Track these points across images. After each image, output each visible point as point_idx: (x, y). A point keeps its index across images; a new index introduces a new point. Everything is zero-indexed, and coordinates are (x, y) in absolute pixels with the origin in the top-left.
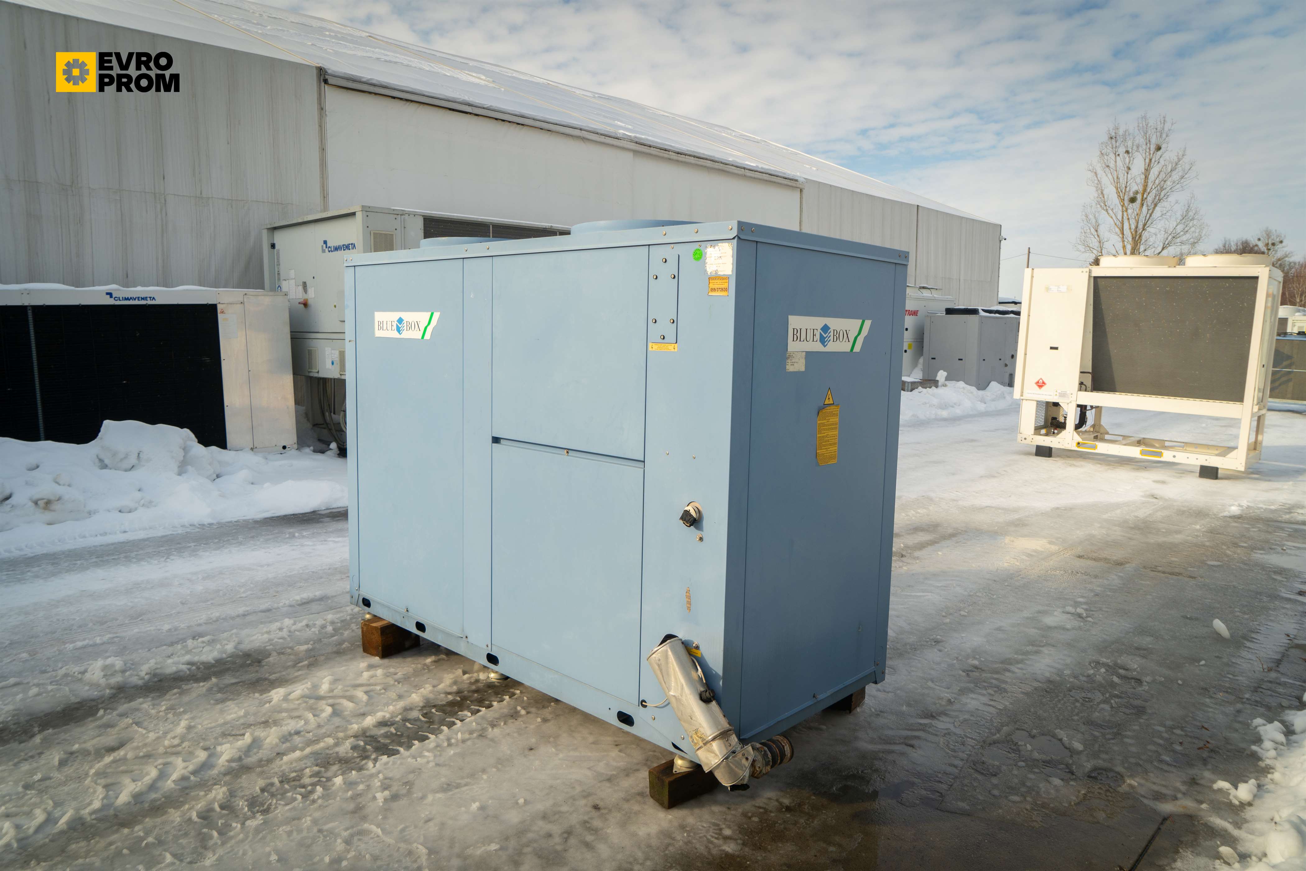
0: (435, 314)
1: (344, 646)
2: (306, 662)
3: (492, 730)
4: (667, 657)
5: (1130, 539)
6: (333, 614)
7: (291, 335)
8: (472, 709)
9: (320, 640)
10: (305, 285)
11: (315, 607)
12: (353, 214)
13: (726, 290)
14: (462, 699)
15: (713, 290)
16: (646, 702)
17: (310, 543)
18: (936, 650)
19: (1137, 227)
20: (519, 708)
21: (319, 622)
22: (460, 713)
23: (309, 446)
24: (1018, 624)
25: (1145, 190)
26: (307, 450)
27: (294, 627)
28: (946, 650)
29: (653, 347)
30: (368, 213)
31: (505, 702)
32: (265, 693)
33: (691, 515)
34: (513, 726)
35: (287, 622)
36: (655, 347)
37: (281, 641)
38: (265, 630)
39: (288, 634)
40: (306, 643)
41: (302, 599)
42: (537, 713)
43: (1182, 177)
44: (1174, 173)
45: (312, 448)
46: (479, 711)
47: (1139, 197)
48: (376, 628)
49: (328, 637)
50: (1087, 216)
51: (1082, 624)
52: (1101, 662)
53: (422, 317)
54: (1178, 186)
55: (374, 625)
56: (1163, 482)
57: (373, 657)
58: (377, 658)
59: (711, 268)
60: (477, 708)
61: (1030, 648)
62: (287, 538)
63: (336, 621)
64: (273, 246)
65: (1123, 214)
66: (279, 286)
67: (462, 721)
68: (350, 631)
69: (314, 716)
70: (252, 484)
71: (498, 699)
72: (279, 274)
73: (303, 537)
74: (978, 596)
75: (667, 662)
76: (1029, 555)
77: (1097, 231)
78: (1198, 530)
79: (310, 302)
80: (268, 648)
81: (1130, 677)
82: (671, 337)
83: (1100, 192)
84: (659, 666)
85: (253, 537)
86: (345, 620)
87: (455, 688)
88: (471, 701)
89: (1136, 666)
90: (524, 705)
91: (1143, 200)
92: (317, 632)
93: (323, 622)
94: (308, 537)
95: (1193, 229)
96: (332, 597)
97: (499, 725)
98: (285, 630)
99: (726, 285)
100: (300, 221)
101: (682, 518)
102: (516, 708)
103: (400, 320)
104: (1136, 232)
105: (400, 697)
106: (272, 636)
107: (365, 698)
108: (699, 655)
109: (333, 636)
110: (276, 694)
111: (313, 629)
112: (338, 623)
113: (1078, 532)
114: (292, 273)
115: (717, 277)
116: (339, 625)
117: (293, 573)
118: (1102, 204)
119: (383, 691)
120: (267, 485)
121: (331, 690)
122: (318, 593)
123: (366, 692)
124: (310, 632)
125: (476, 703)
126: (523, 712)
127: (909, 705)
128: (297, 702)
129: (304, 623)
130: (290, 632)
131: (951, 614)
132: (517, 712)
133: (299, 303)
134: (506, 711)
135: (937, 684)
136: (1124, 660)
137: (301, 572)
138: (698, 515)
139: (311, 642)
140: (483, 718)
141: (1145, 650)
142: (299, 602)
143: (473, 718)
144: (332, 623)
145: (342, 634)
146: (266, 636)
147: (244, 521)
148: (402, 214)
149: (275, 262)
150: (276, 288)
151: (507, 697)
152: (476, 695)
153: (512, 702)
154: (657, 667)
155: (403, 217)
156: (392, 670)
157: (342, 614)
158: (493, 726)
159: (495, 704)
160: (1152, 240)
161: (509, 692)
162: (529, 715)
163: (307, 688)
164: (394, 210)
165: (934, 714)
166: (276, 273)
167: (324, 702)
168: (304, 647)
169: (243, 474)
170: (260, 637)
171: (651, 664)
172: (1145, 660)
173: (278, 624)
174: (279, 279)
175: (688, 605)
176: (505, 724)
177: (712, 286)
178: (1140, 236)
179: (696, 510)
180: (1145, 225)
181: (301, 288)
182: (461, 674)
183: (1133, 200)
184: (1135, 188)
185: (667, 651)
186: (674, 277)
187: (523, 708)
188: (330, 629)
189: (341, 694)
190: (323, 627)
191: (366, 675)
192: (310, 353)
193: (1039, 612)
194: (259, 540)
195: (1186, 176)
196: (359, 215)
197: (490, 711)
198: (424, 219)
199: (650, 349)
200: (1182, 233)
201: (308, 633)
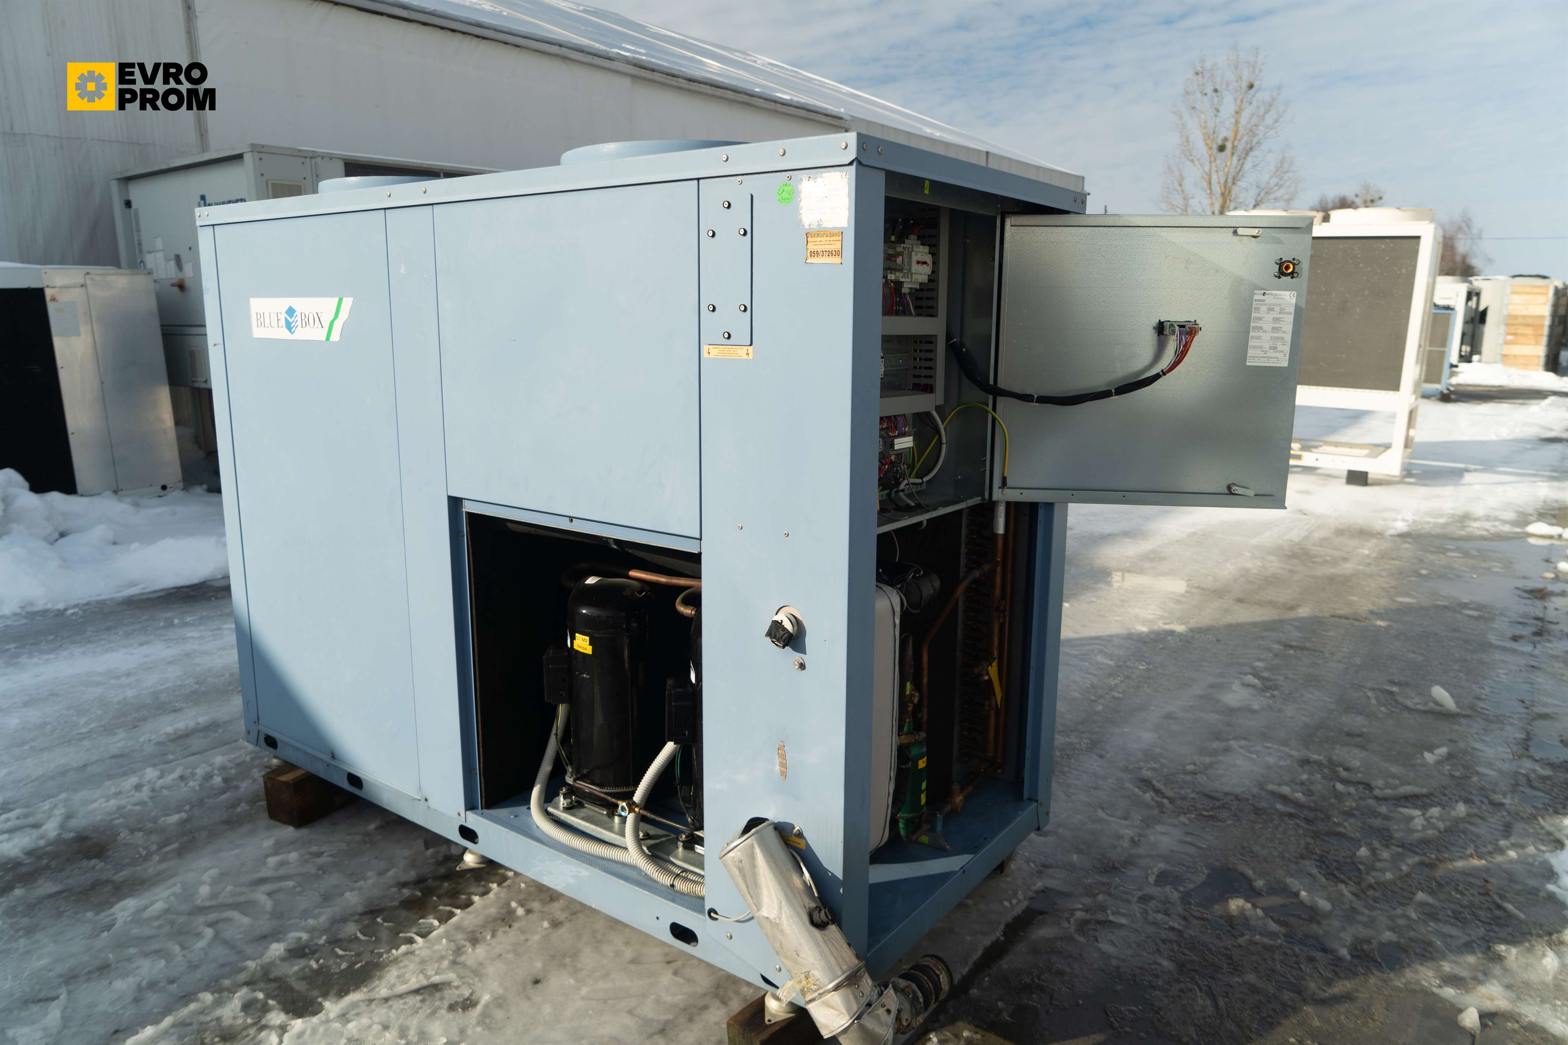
0: (345, 299)
1: (239, 809)
2: (176, 845)
3: (473, 950)
4: (752, 857)
5: (1291, 571)
6: (223, 755)
7: (162, 330)
8: (439, 910)
9: (201, 802)
10: (178, 259)
11: (197, 743)
12: (239, 157)
13: (839, 253)
14: (424, 895)
15: (814, 254)
16: (716, 913)
17: (196, 634)
18: (1094, 756)
19: (1226, 181)
20: (514, 904)
21: (200, 771)
22: (421, 921)
23: (201, 484)
24: (1191, 707)
25: (1235, 138)
26: (199, 490)
27: (160, 782)
28: (1109, 755)
29: (711, 353)
30: (261, 155)
31: (491, 895)
32: (104, 910)
33: (784, 629)
34: (506, 938)
35: (151, 773)
36: (715, 351)
37: (138, 808)
38: (113, 790)
39: (150, 794)
40: (179, 810)
41: (176, 731)
42: (542, 912)
43: (1276, 121)
44: (1268, 115)
45: (205, 486)
46: (451, 915)
47: (1229, 145)
48: (286, 783)
49: (215, 795)
50: (1169, 168)
51: (1271, 702)
52: (1311, 760)
53: (325, 306)
54: (1272, 132)
55: (283, 778)
56: (1307, 492)
57: (285, 826)
58: (291, 829)
59: (809, 217)
60: (448, 908)
61: (1216, 745)
62: (163, 627)
63: (230, 765)
64: (128, 204)
65: (1211, 166)
66: (142, 262)
67: (423, 936)
68: (250, 781)
69: (183, 948)
70: (115, 543)
71: (481, 890)
72: (140, 244)
73: (186, 624)
74: (1128, 667)
75: (754, 866)
76: (1178, 602)
77: (1180, 185)
78: (1368, 556)
79: (188, 283)
80: (116, 822)
81: (1354, 780)
82: (741, 334)
83: (1184, 139)
84: (740, 870)
85: (108, 629)
86: (244, 762)
87: (412, 875)
88: (439, 897)
89: (1358, 764)
90: (522, 896)
91: (1234, 147)
92: (197, 788)
93: (208, 769)
94: (193, 625)
95: (1288, 183)
96: (226, 723)
97: (484, 939)
98: (145, 788)
99: (837, 246)
100: (164, 167)
101: (769, 634)
102: (509, 904)
103: (291, 312)
104: (1225, 186)
105: (327, 898)
106: (123, 802)
107: (269, 904)
108: (802, 846)
109: (224, 792)
110: (122, 910)
111: (191, 784)
112: (231, 768)
113: (1228, 565)
114: (159, 243)
115: (822, 233)
116: (233, 771)
117: (167, 686)
118: (1187, 154)
119: (298, 889)
120: (134, 546)
121: (214, 896)
122: (202, 720)
123: (269, 894)
124: (185, 789)
125: (447, 900)
126: (520, 911)
127: (1079, 852)
128: (156, 924)
129: (176, 775)
130: (153, 790)
131: (1101, 697)
132: (511, 912)
133: (172, 285)
134: (493, 911)
135: (1109, 812)
136: (1340, 753)
137: (179, 683)
138: (796, 628)
139: (187, 807)
140: (458, 928)
141: (1359, 736)
142: (173, 736)
143: (441, 930)
144: (223, 768)
145: (237, 788)
146: (113, 803)
147: (98, 602)
148: (313, 156)
149: (133, 227)
150: (136, 264)
151: (494, 886)
152: (446, 884)
153: (503, 894)
154: (737, 872)
155: (313, 161)
156: (314, 849)
157: (238, 753)
158: (474, 941)
159: (476, 898)
160: (1242, 196)
161: (497, 874)
162: (530, 915)
163: (174, 894)
164: (300, 151)
165: (1117, 865)
166: (136, 242)
167: (201, 919)
168: (175, 818)
169: (99, 532)
170: (104, 805)
171: (725, 866)
172: (1365, 753)
173: (133, 780)
174: (141, 251)
175: (782, 769)
176: (493, 936)
177: (812, 247)
178: (1230, 192)
179: (793, 619)
180: (1234, 179)
181: (172, 263)
182: (423, 848)
183: (1222, 148)
184: (1223, 133)
185: (752, 846)
186: (745, 234)
187: (521, 904)
188: (217, 780)
189: (230, 901)
190: (208, 777)
191: (272, 861)
192: (192, 354)
193: (1212, 686)
194: (117, 634)
195: (1281, 119)
196: (248, 157)
197: (469, 913)
198: (345, 163)
199: (704, 355)
200: (1276, 188)
201: (183, 791)
